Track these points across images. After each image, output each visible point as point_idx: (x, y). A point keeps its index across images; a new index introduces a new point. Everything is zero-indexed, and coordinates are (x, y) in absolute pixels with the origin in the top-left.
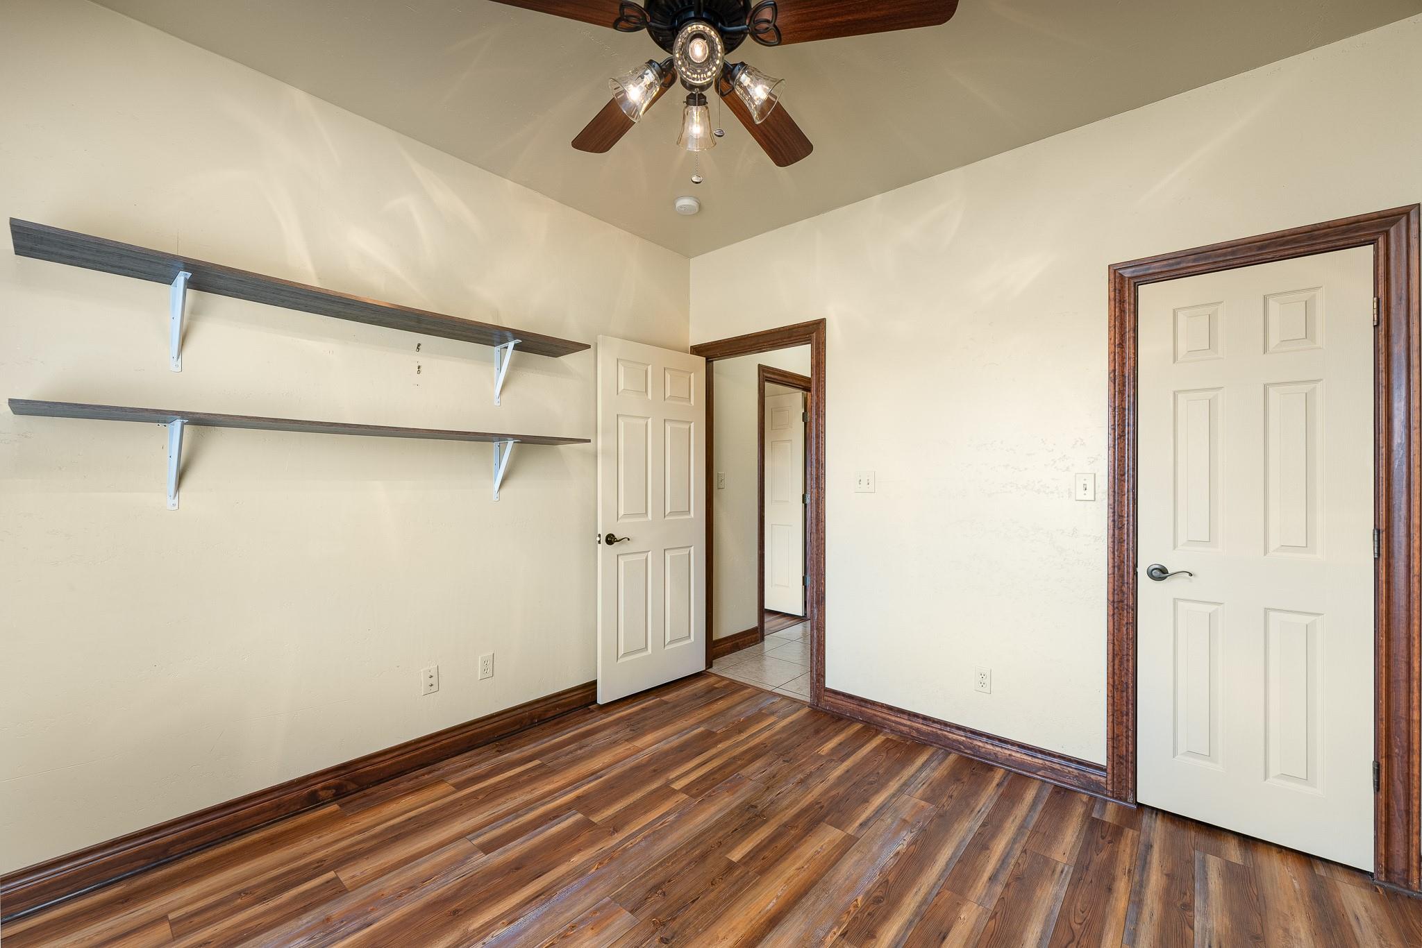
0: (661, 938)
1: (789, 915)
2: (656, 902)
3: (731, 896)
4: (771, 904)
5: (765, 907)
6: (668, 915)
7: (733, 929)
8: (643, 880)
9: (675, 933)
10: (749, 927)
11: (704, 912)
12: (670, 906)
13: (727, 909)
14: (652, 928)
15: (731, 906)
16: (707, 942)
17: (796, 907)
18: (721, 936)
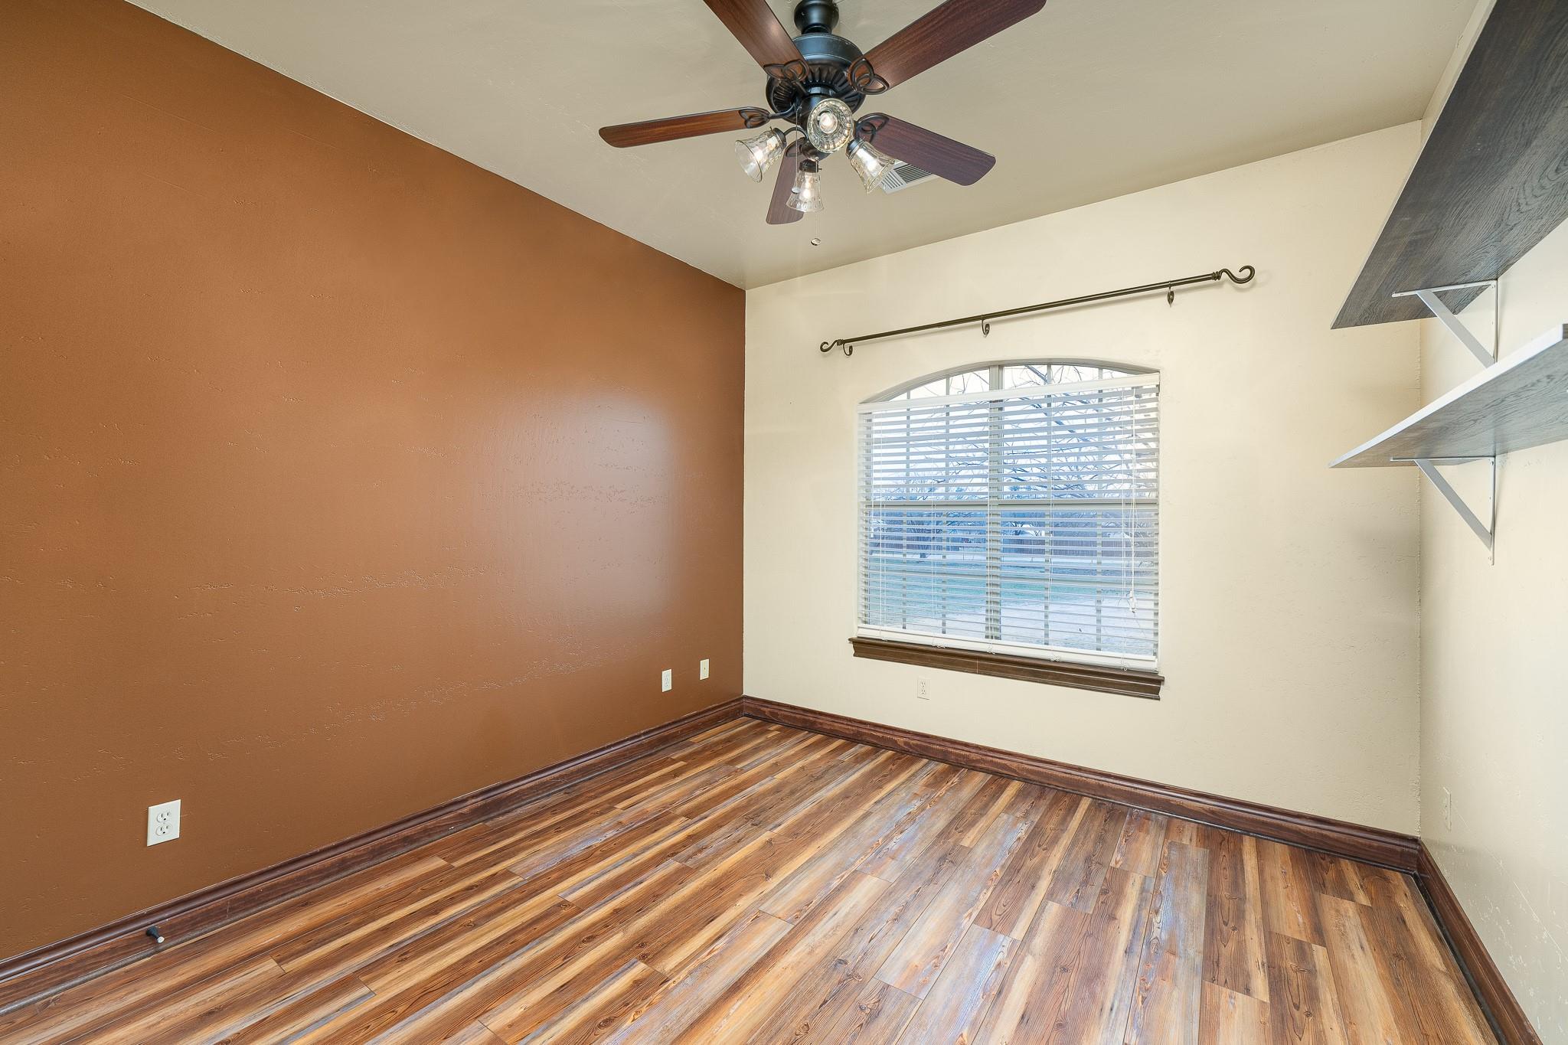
0: (846, 963)
1: (718, 996)
2: (866, 998)
3: (783, 1012)
4: (736, 1007)
5: (743, 1002)
6: (848, 985)
7: (777, 977)
8: (894, 1024)
9: (835, 969)
10: (762, 980)
11: (810, 992)
12: (849, 995)
13: (786, 996)
14: (859, 972)
15: (780, 1001)
16: (802, 964)
17: (707, 1007)
18: (789, 970)
